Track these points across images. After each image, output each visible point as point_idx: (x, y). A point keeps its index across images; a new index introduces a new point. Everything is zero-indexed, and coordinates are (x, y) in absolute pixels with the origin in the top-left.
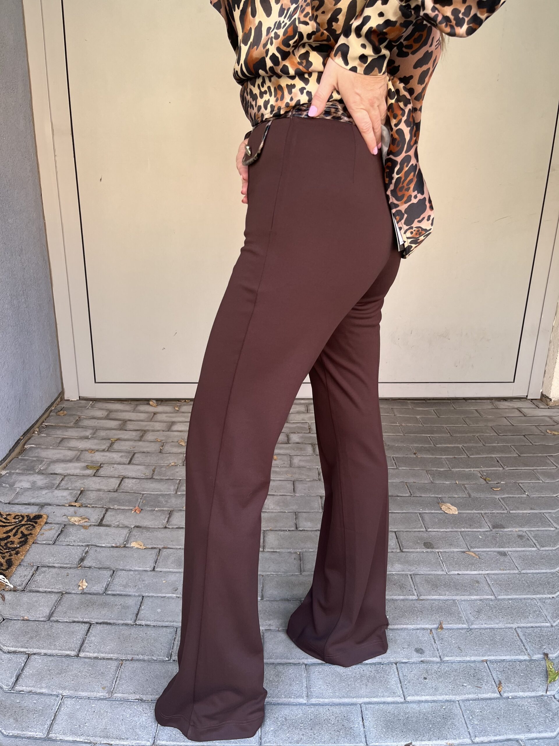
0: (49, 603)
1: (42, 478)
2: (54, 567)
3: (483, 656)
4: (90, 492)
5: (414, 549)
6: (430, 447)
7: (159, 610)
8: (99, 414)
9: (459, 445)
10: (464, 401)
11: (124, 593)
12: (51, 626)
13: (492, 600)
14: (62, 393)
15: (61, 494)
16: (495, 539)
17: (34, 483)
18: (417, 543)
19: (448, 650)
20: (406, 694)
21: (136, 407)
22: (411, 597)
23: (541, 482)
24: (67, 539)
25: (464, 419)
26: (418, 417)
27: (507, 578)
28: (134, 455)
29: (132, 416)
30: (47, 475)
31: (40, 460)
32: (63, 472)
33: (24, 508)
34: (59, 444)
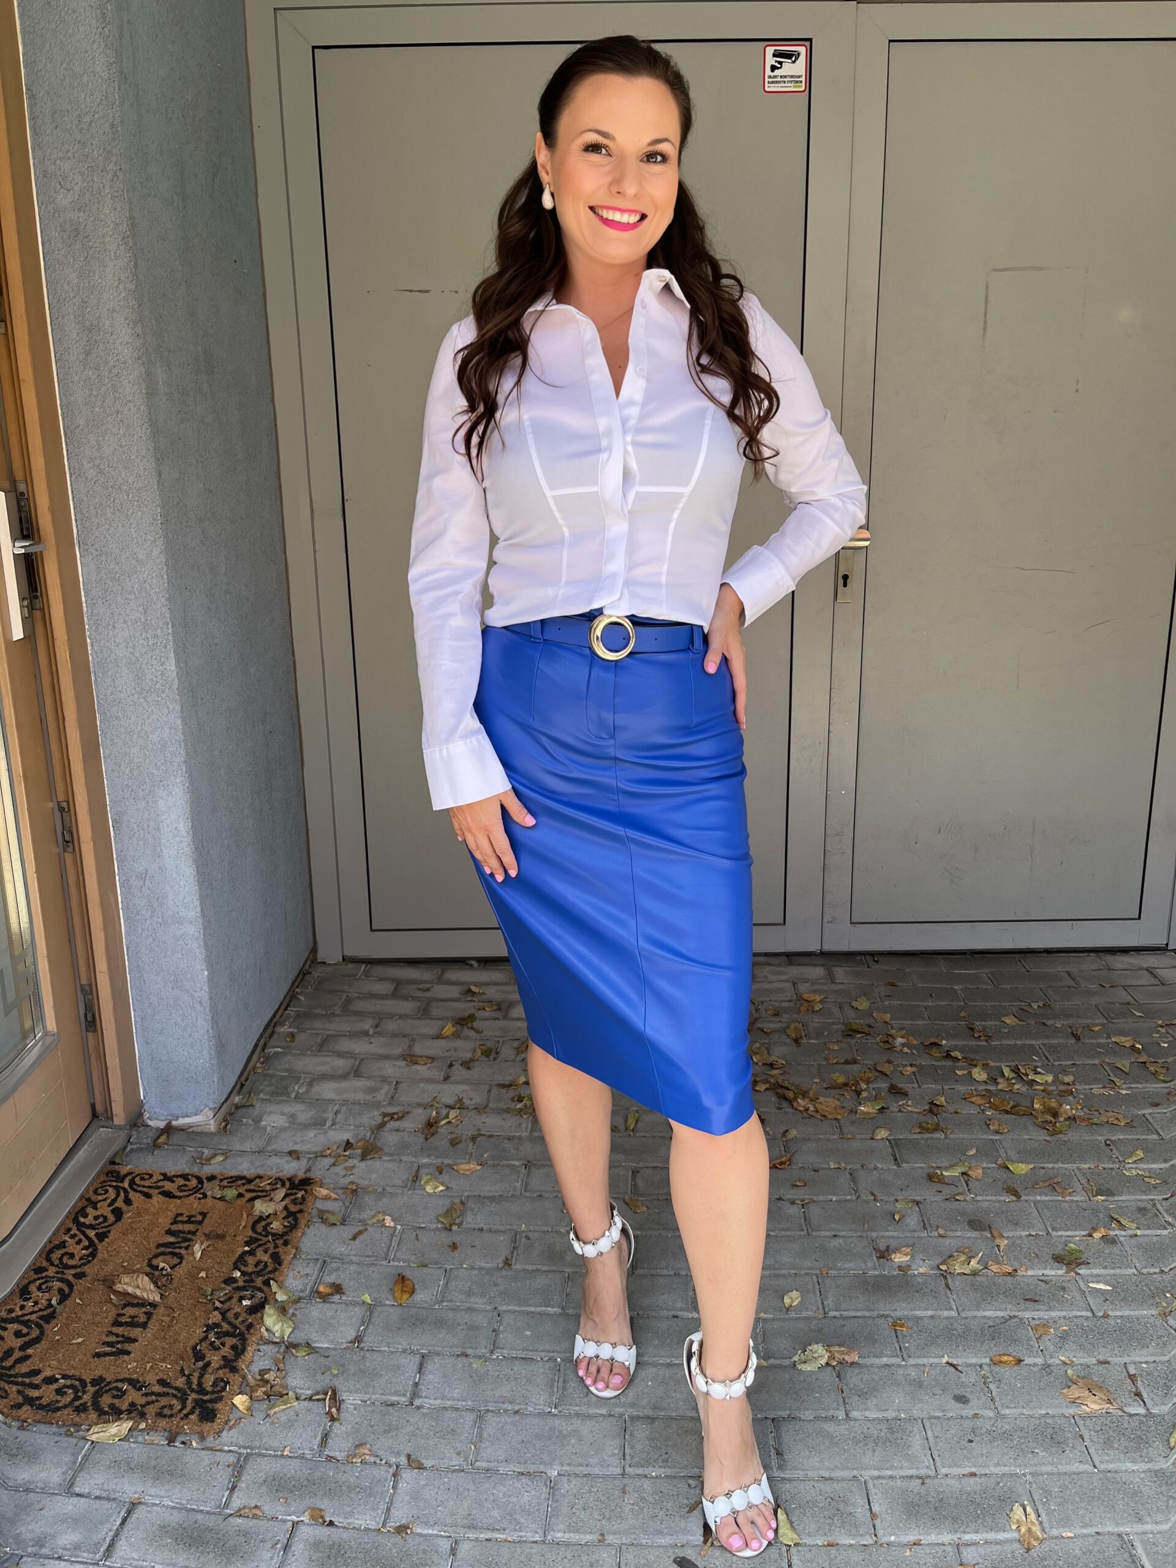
0: (354, 1320)
1: (304, 1108)
2: (351, 1262)
3: (1067, 1406)
4: (386, 1134)
5: (952, 1230)
6: (979, 1046)
7: (528, 1333)
8: (383, 988)
9: (1033, 1042)
10: (1046, 954)
11: (469, 1305)
12: (364, 1357)
13: (1087, 1318)
14: (314, 950)
15: (340, 1138)
16: (1096, 1216)
17: (292, 1116)
18: (957, 1221)
19: (1009, 1397)
20: (938, 1464)
21: (442, 973)
22: (946, 1313)
24: (364, 1215)
25: (1044, 990)
26: (956, 987)
27: (1115, 1282)
28: (451, 1066)
29: (439, 991)
30: (311, 1103)
31: (295, 1076)
32: (336, 1097)
33: (284, 1160)
34: (323, 1046)
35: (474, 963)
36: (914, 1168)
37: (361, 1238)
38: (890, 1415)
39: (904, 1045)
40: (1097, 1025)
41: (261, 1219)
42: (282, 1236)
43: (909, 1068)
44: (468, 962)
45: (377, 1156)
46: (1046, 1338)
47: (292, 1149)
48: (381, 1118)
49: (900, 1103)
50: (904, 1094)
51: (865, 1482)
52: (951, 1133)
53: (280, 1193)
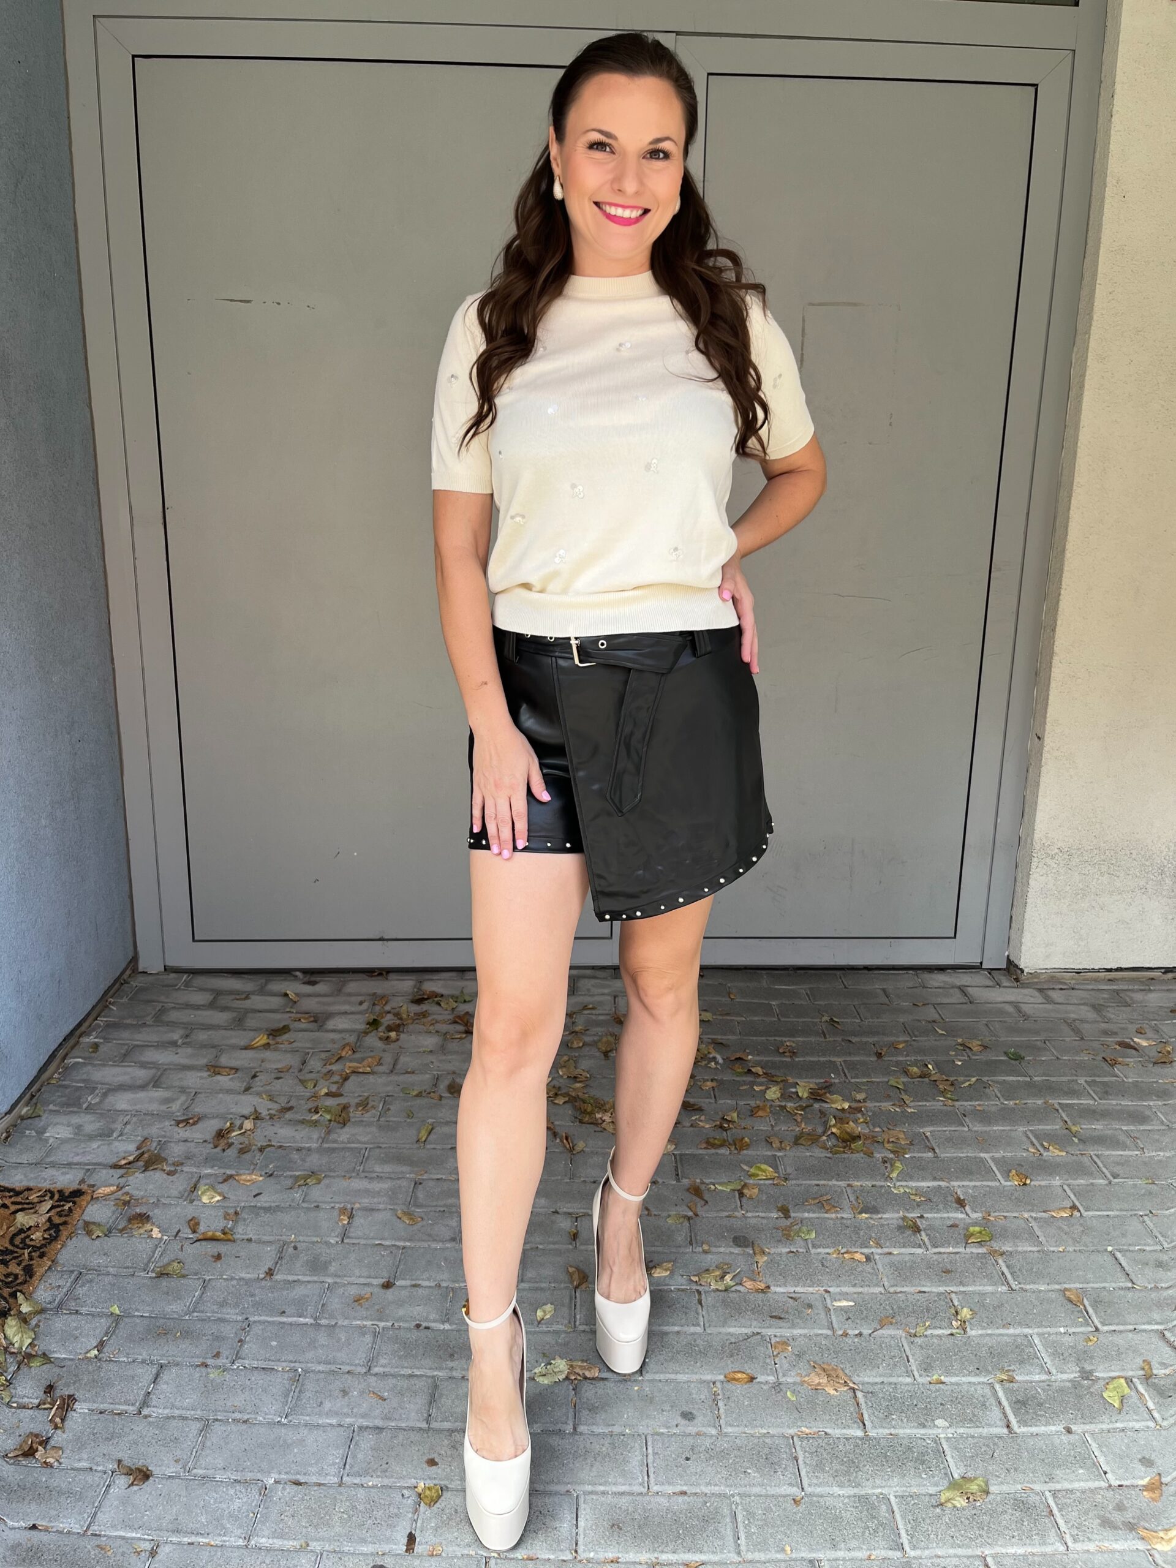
0: (97, 1332)
1: (93, 1119)
2: (108, 1274)
3: (788, 1427)
4: (172, 1145)
5: (716, 1246)
6: (783, 1062)
7: (274, 1343)
8: (201, 998)
9: (836, 1059)
10: (866, 972)
11: (219, 1315)
12: (100, 1367)
13: (826, 1337)
14: (134, 959)
15: (124, 1149)
16: (857, 1233)
17: (79, 1127)
18: (724, 1237)
19: (734, 1415)
20: (652, 1481)
21: (266, 984)
23: (966, 1129)
25: (857, 1007)
26: (774, 1003)
27: (861, 1301)
28: (254, 1076)
29: (257, 1002)
30: (101, 1114)
31: (90, 1087)
32: (128, 1108)
33: (59, 1172)
34: (126, 1056)
35: (298, 973)
38: (617, 1429)
40: (900, 1042)
41: (21, 1231)
42: (40, 1248)
43: (709, 1084)
44: (294, 973)
45: (159, 1167)
46: (782, 1355)
47: (70, 1160)
48: (170, 1128)
49: (693, 1118)
50: (700, 1110)
51: (577, 1496)
53: (48, 1205)
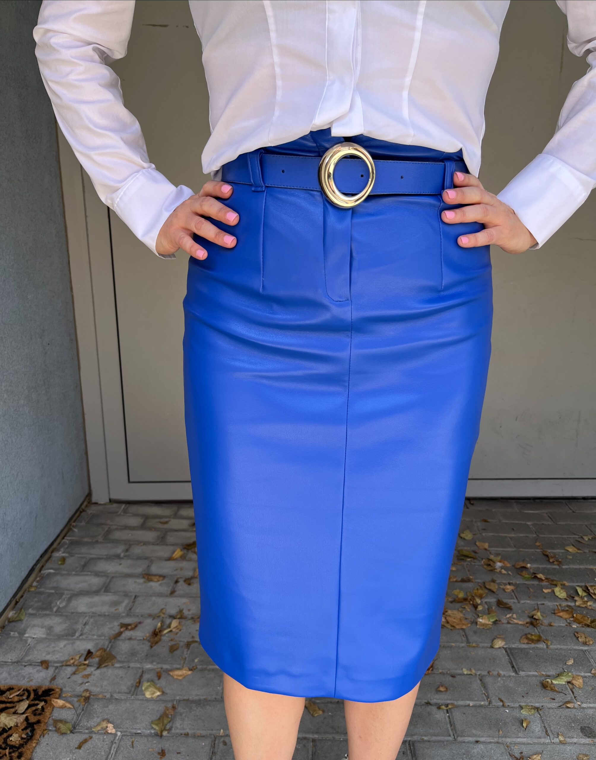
1: (61, 621)
4: (121, 643)
5: (569, 737)
6: (555, 569)
8: (135, 521)
14: (89, 495)
15: (84, 647)
17: (50, 629)
18: (572, 727)
24: (91, 723)
25: (589, 527)
26: (529, 523)
28: (177, 582)
29: (175, 523)
30: (67, 616)
31: (59, 593)
32: (87, 610)
33: (35, 670)
34: (84, 567)
36: (528, 676)
37: (86, 746)
39: (502, 568)
41: (4, 731)
42: (18, 748)
43: (508, 587)
45: (110, 664)
47: (44, 659)
48: (119, 627)
49: (508, 616)
50: (509, 609)
52: (551, 645)
53: (23, 706)
